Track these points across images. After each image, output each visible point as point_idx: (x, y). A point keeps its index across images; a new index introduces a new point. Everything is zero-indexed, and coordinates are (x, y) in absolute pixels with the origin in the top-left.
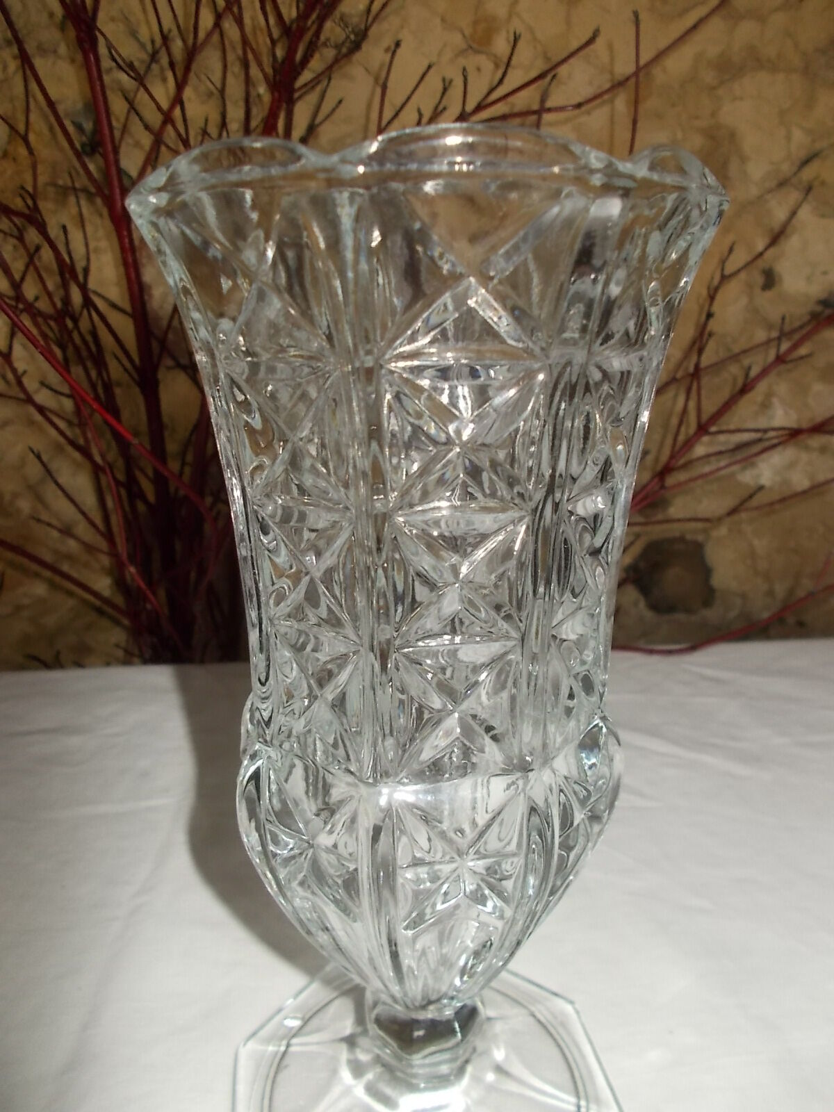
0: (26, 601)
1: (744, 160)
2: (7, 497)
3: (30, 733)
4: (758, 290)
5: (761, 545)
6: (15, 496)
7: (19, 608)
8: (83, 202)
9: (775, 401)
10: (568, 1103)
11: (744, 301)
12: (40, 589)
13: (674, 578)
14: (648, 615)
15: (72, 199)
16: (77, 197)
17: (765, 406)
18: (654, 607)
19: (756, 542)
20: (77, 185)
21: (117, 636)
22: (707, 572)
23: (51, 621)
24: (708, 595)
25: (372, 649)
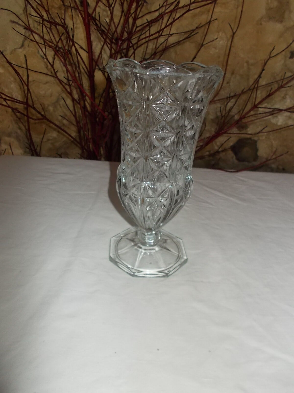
0: (51, 138)
1: (290, 12)
2: (46, 106)
3: (59, 173)
4: (288, 58)
5: (275, 143)
6: (49, 105)
7: (48, 140)
8: (73, 11)
9: (287, 97)
10: (176, 254)
11: (283, 62)
12: (54, 134)
13: (246, 151)
14: (236, 161)
15: (70, 10)
16: (71, 10)
17: (284, 98)
18: (238, 159)
19: (274, 142)
20: (72, 6)
21: (77, 151)
22: (257, 150)
23: (57, 144)
24: (256, 157)
25: (144, 158)
